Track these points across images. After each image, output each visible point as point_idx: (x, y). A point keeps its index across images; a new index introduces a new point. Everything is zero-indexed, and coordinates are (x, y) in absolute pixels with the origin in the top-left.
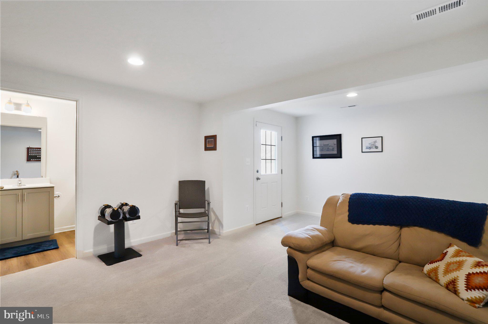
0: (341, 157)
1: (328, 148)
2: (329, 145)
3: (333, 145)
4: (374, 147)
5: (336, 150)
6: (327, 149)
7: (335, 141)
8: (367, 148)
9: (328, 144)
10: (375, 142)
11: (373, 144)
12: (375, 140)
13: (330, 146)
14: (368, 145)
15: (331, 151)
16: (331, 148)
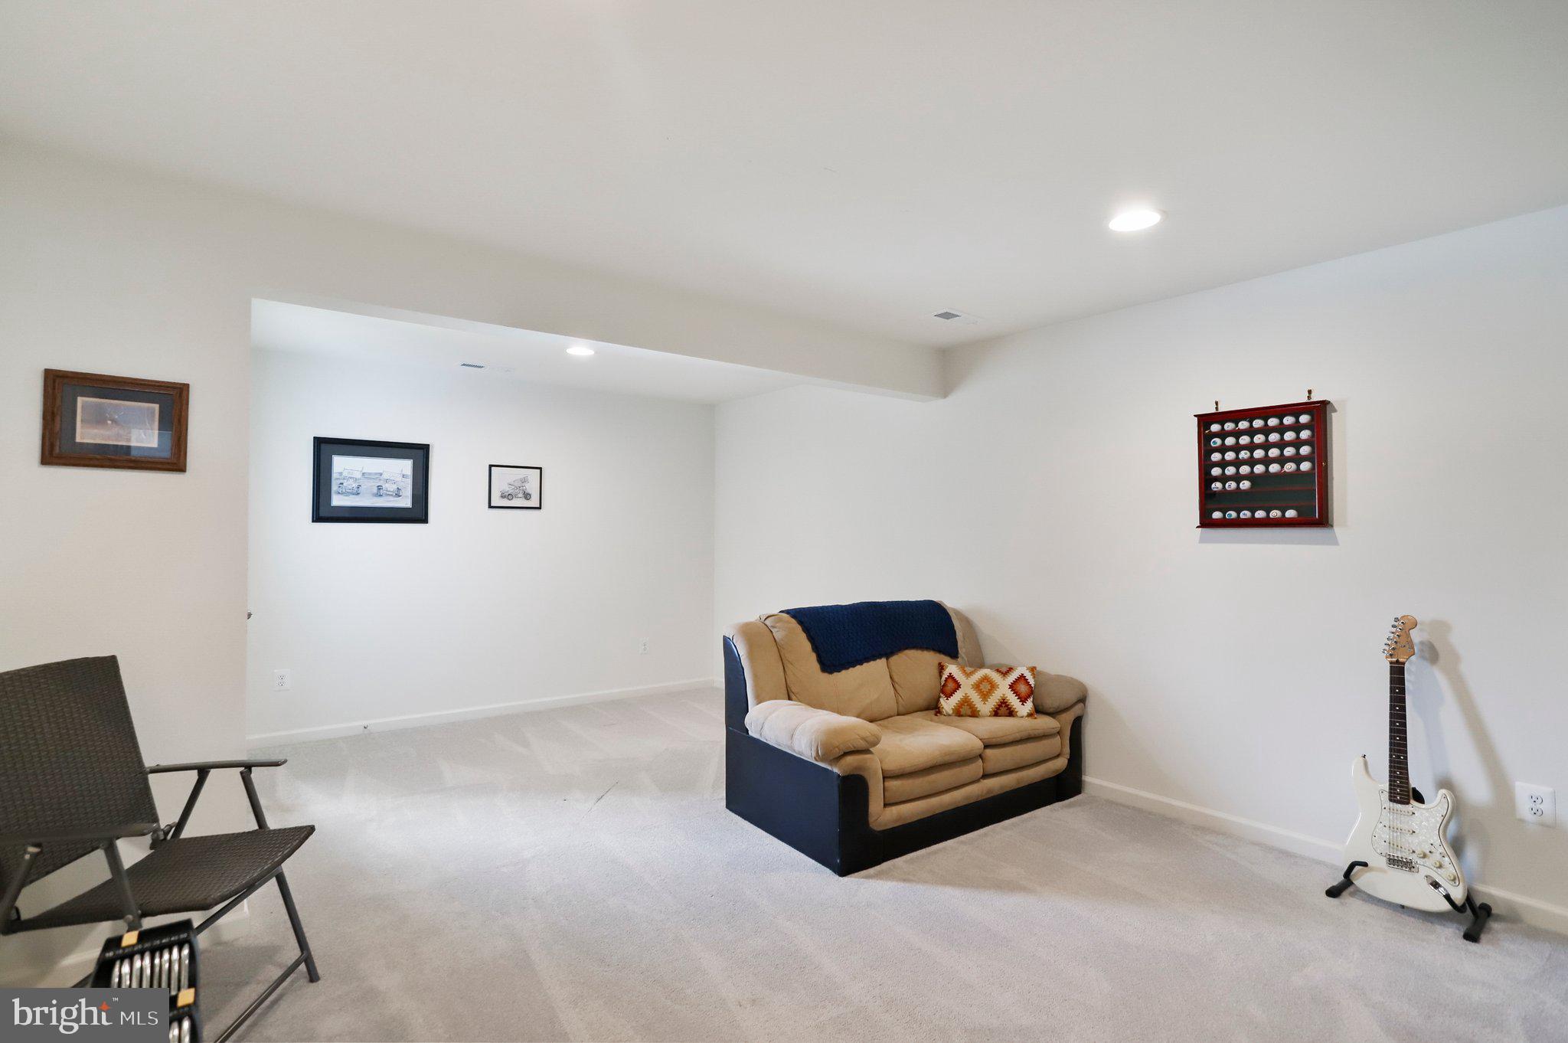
0: (424, 519)
1: (379, 488)
2: (385, 476)
3: (399, 479)
4: (521, 495)
5: (407, 497)
6: (375, 490)
7: (405, 466)
8: (503, 497)
9: (381, 474)
10: (524, 480)
11: (518, 484)
12: (522, 477)
13: (387, 481)
14: (507, 489)
15: (391, 498)
16: (392, 488)
